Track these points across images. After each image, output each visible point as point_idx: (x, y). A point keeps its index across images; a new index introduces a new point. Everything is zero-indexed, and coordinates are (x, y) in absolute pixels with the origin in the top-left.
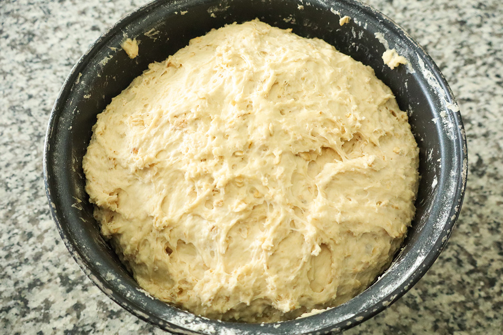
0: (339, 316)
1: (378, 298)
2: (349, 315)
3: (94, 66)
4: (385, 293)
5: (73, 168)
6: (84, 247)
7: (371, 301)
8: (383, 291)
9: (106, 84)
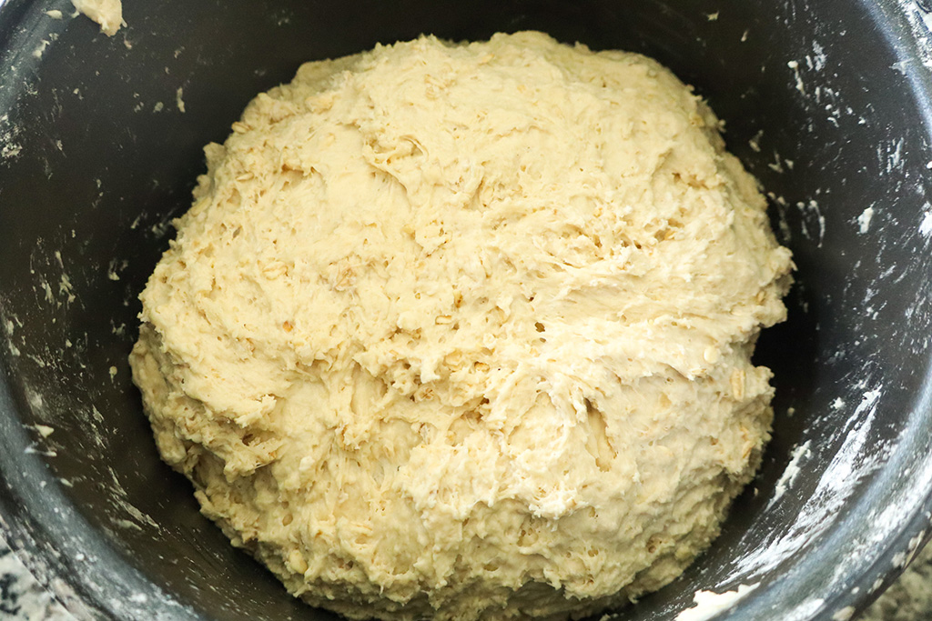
0: (782, 611)
1: (870, 544)
2: (810, 605)
3: (13, 68)
4: (883, 528)
5: (11, 346)
6: (80, 557)
7: (855, 555)
8: (877, 523)
9: (57, 110)
